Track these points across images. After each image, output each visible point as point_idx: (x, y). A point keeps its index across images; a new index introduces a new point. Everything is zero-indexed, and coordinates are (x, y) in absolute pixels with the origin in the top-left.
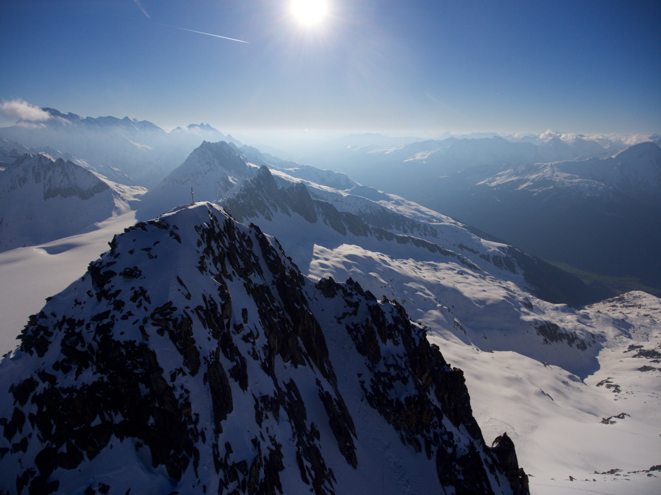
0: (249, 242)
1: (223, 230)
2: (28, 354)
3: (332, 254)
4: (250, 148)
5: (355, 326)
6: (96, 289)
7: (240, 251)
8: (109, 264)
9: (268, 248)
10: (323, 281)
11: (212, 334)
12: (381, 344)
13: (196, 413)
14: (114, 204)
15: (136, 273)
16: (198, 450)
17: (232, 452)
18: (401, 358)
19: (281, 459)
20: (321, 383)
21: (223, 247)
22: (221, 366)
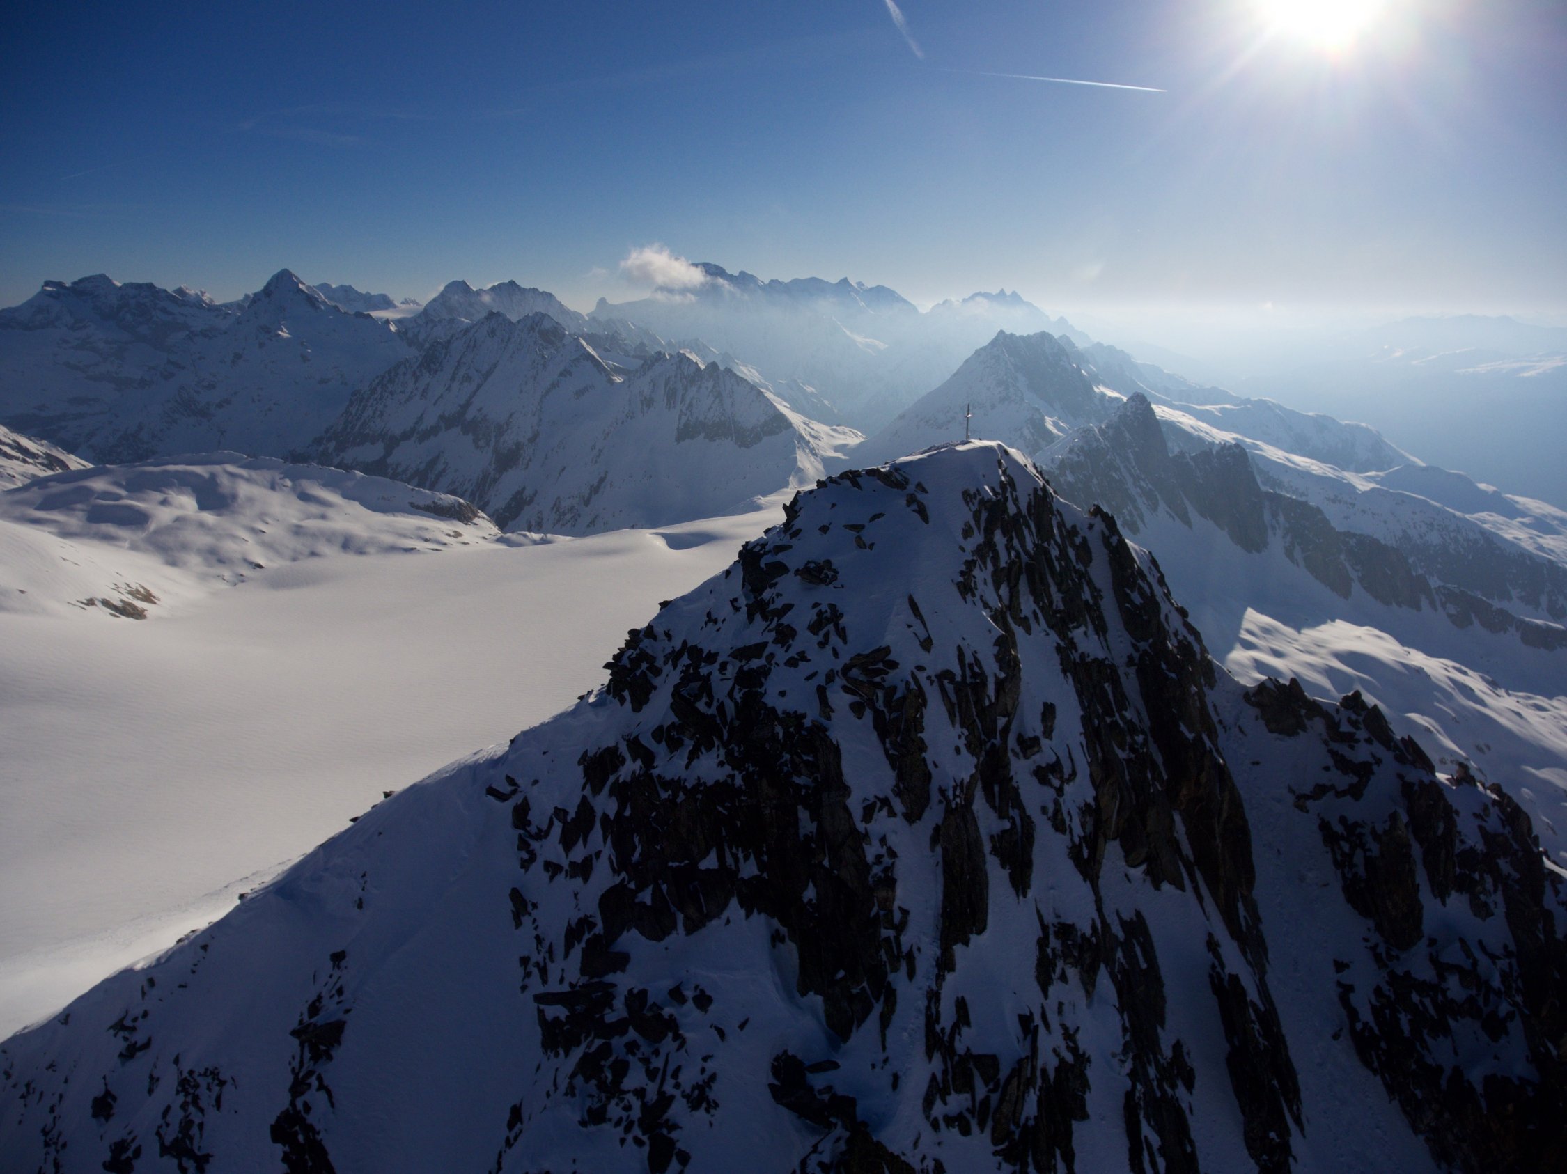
0: (1084, 551)
1: (1024, 512)
2: (617, 701)
3: (1296, 640)
4: (1111, 349)
5: (1352, 828)
6: (747, 597)
7: (1058, 568)
8: (780, 549)
9: (1129, 571)
10: (1270, 685)
11: (965, 742)
12: (1426, 897)
13: (905, 907)
14: (795, 460)
15: (826, 574)
16: (895, 990)
17: (968, 1024)
18: (1493, 957)
19: (1085, 1093)
20: (1222, 951)
21: (1021, 551)
22: (975, 820)
